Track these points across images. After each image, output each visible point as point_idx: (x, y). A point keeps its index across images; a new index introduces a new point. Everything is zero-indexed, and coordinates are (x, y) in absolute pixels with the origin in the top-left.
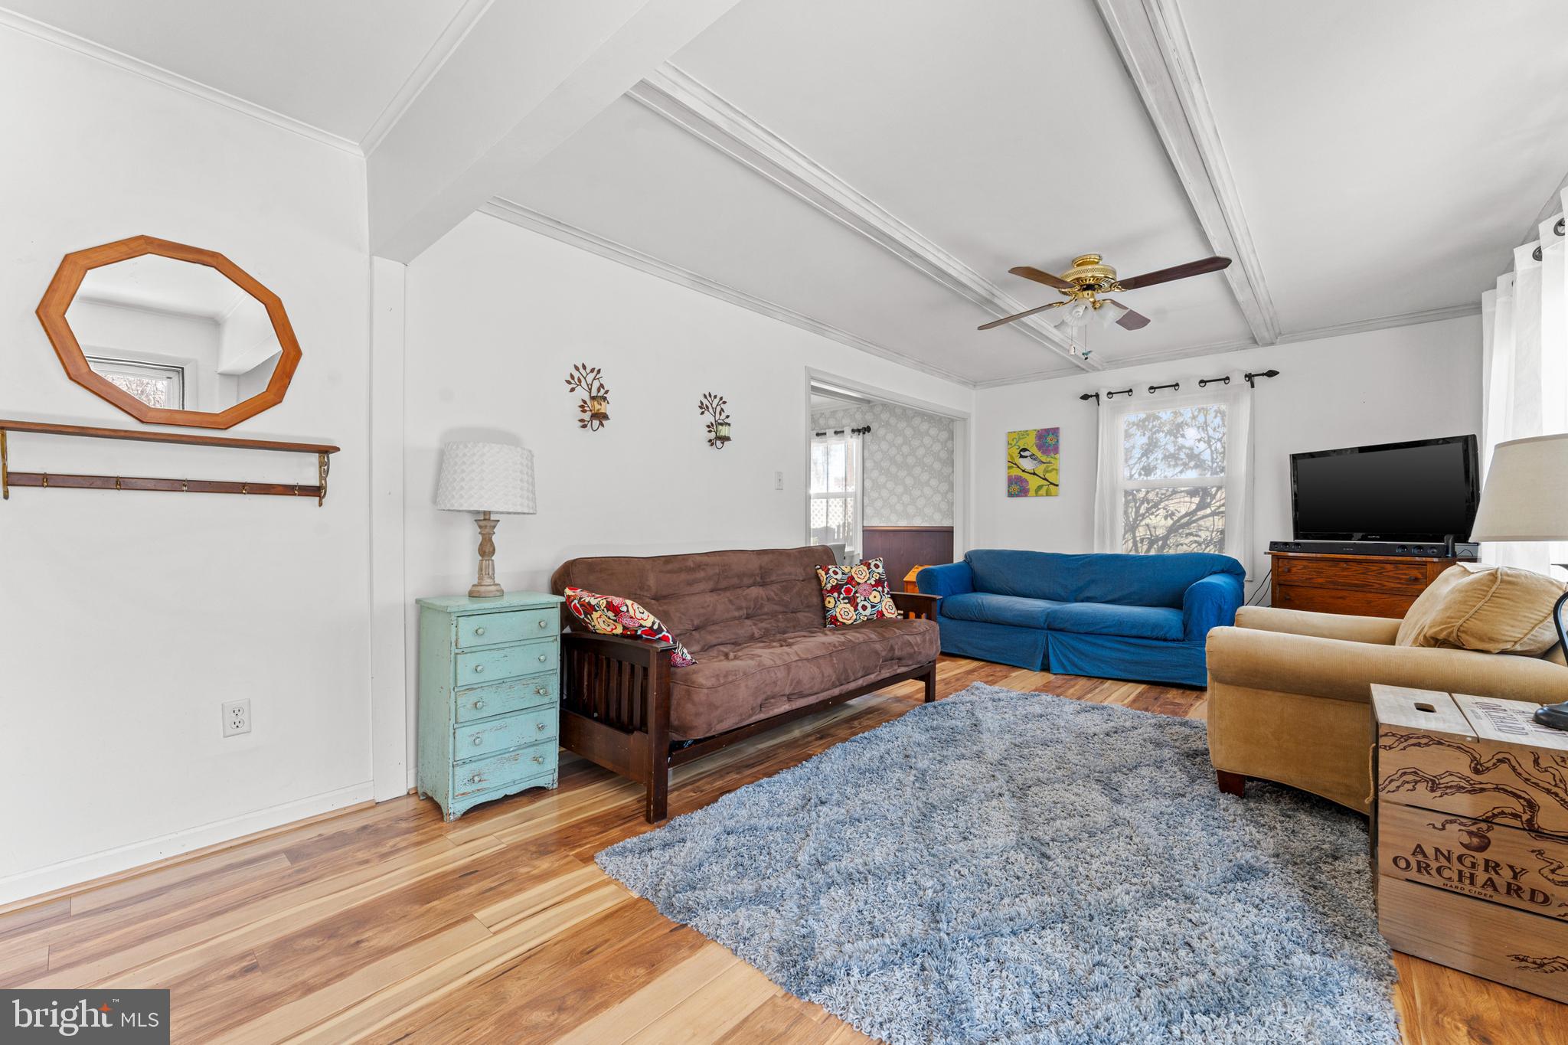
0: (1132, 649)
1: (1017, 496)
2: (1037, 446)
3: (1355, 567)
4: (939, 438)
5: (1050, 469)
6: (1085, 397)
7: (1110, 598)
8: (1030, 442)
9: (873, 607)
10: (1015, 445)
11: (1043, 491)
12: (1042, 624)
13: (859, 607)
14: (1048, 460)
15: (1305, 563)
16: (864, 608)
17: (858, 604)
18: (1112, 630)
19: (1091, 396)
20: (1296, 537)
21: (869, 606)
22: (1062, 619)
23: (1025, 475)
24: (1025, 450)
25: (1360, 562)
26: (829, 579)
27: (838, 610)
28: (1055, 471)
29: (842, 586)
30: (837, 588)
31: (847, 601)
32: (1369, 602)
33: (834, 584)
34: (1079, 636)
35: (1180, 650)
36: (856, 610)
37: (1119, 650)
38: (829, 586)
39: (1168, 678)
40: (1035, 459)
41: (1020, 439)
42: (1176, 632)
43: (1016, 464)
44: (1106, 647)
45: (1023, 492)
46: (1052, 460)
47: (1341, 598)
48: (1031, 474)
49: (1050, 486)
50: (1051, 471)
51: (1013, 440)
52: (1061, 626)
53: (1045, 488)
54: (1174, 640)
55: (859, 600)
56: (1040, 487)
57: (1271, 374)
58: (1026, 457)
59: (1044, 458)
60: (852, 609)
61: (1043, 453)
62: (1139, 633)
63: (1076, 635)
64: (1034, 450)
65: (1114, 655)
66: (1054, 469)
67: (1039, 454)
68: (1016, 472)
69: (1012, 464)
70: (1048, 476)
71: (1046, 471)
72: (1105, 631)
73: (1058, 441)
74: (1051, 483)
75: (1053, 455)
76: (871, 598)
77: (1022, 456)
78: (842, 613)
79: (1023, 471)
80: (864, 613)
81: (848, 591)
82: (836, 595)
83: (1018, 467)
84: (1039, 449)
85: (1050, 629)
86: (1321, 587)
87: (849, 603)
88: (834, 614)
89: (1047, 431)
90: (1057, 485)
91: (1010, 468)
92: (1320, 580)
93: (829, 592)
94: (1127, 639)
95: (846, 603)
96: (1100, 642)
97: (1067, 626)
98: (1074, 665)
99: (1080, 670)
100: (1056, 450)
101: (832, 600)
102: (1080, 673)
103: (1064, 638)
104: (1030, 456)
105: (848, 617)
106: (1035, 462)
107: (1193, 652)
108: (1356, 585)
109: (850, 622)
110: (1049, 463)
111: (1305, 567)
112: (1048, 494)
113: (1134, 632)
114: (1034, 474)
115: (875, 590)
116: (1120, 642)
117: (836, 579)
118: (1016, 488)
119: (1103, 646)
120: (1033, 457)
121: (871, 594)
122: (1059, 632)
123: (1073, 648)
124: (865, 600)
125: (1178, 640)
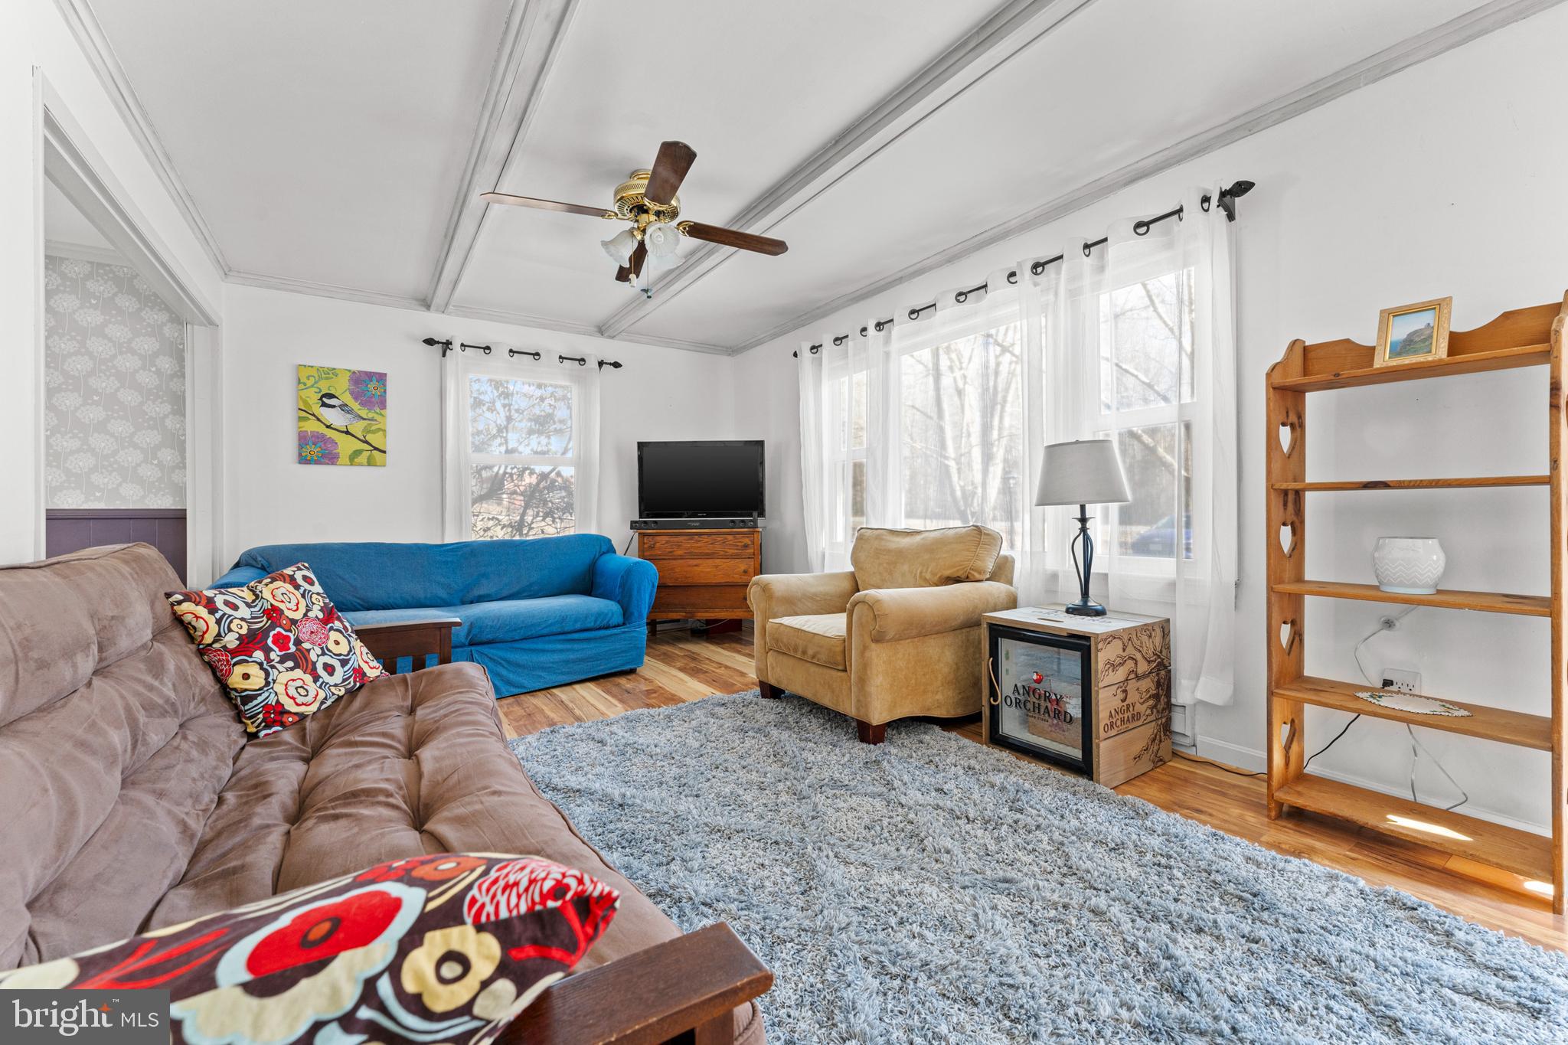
0: (576, 646)
1: (317, 462)
2: (352, 393)
3: (706, 539)
4: (133, 345)
5: (373, 428)
6: (430, 342)
7: (505, 593)
8: (342, 387)
9: (344, 663)
10: (312, 386)
11: (363, 458)
12: (463, 640)
13: (320, 671)
14: (371, 415)
15: (667, 538)
16: (330, 669)
17: (314, 664)
18: (555, 629)
19: (438, 342)
20: (640, 517)
21: (337, 664)
22: (491, 627)
23: (329, 433)
24: (331, 396)
25: (709, 535)
26: (224, 623)
27: (279, 688)
28: (381, 432)
29: (265, 632)
30: (250, 642)
31: (290, 664)
32: (717, 567)
33: (244, 631)
34: (516, 645)
35: (623, 636)
36: (316, 678)
37: (561, 651)
38: (231, 641)
39: (613, 668)
40: (348, 412)
41: (320, 378)
42: (618, 618)
43: (314, 415)
44: (548, 651)
45: (329, 457)
46: (376, 417)
47: (696, 566)
48: (342, 432)
49: (373, 452)
50: (374, 432)
51: (308, 378)
52: (490, 637)
53: (366, 454)
54: (615, 627)
55: (313, 656)
56: (358, 453)
57: (617, 365)
58: (334, 407)
59: (363, 413)
60: (308, 678)
61: (363, 404)
62: (583, 627)
63: (509, 644)
64: (348, 399)
65: (556, 657)
66: (379, 430)
67: (355, 405)
68: (312, 426)
69: (305, 413)
70: (369, 438)
71: (367, 430)
72: (545, 631)
73: (385, 391)
74: (376, 449)
75: (378, 410)
76: (331, 645)
77: (324, 405)
78: (292, 692)
79: (328, 427)
80: (331, 680)
81: (282, 642)
82: (258, 655)
83: (319, 420)
84: (356, 399)
85: (471, 644)
86: (682, 557)
87: (297, 666)
88: (272, 700)
89: (370, 375)
90: (384, 452)
91: (301, 419)
92: (680, 552)
93: (234, 652)
94: (570, 636)
95: (292, 669)
96: (540, 646)
97: (500, 635)
98: (509, 683)
99: (518, 687)
100: (383, 404)
101: (254, 670)
102: (517, 691)
103: (494, 652)
104: (340, 406)
105: (309, 699)
106: (349, 416)
107: (634, 634)
108: (707, 554)
109: (314, 708)
110: (372, 419)
111: (667, 542)
112: (370, 463)
113: (578, 626)
114: (347, 433)
115: (331, 629)
116: (560, 641)
117: (242, 619)
118: (314, 450)
119: (543, 651)
120: (344, 407)
121: (327, 637)
122: (486, 646)
123: (508, 662)
124: (324, 654)
125: (619, 626)
